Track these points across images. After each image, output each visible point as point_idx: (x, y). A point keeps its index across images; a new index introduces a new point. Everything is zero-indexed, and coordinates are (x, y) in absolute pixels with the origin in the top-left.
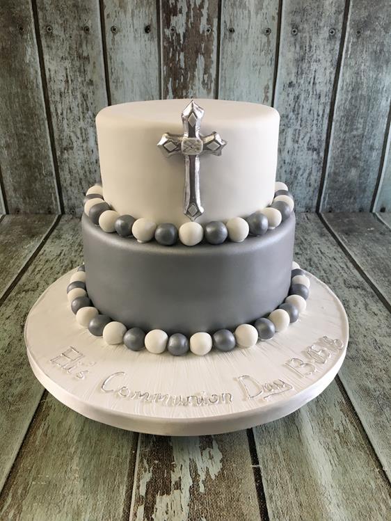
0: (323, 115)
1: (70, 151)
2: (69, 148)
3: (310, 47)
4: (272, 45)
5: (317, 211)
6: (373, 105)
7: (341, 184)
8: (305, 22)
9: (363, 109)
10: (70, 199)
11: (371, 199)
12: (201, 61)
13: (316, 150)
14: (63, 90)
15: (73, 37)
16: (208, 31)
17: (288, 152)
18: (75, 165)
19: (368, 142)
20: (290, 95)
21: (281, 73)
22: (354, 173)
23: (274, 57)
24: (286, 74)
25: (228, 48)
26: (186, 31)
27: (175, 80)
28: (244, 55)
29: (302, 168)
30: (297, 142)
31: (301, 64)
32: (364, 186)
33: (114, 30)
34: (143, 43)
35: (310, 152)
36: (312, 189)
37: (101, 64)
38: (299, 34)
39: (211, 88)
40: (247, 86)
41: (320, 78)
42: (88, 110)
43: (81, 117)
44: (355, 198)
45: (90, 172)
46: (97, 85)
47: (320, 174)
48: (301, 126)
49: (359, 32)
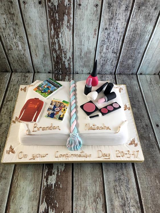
0: (120, 40)
1: (11, 50)
2: (11, 49)
3: (116, 14)
4: (98, 12)
5: (115, 74)
6: (142, 37)
7: (125, 65)
8: (115, 3)
9: (137, 39)
10: (14, 67)
11: (137, 70)
12: (66, 18)
13: (115, 53)
14: (4, 27)
15: (6, 5)
16: (69, 5)
17: (104, 53)
18: (15, 55)
19: (138, 51)
20: (106, 33)
21: (102, 24)
22: (130, 61)
23: (99, 17)
24: (104, 25)
25: (78, 12)
26: (59, 4)
27: (54, 25)
28: (85, 16)
29: (109, 59)
30: (108, 50)
31: (111, 21)
32: (134, 66)
33: (24, 2)
34: (38, 8)
35: (113, 54)
36: (113, 66)
37: (20, 17)
38: (111, 8)
39: (71, 28)
40: (87, 29)
41: (120, 26)
42: (17, 35)
43: (14, 38)
44: (130, 70)
45: (21, 58)
46: (19, 25)
47: (116, 62)
48: (110, 44)
49: (139, 8)
